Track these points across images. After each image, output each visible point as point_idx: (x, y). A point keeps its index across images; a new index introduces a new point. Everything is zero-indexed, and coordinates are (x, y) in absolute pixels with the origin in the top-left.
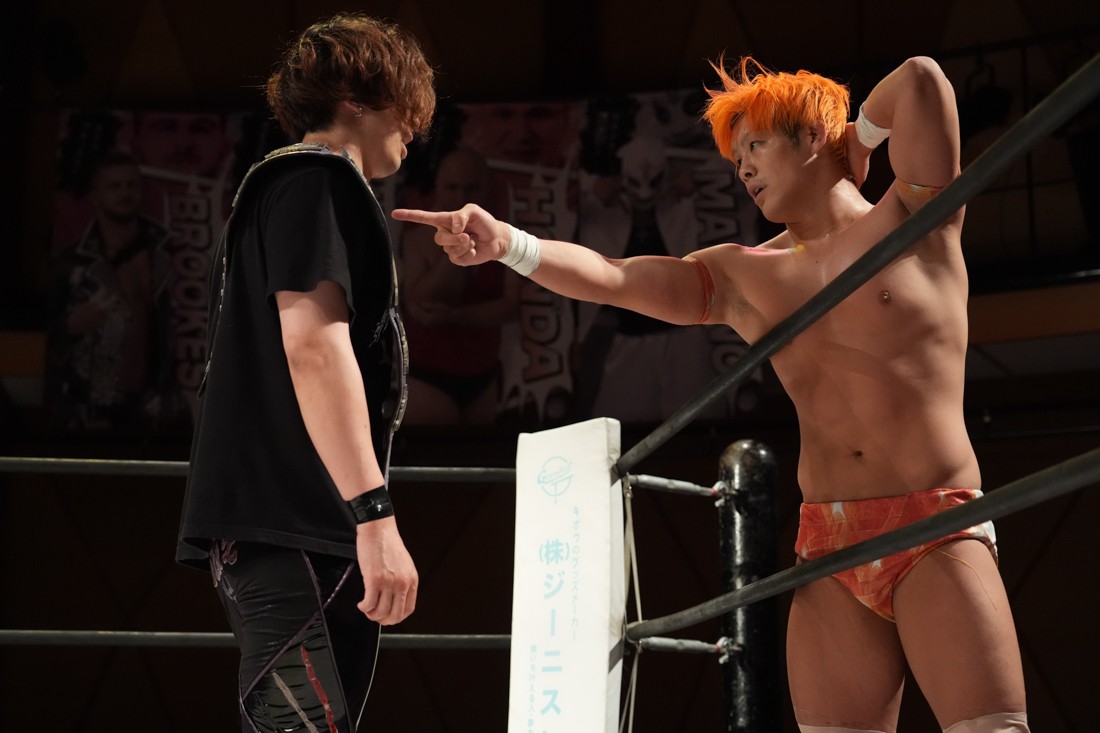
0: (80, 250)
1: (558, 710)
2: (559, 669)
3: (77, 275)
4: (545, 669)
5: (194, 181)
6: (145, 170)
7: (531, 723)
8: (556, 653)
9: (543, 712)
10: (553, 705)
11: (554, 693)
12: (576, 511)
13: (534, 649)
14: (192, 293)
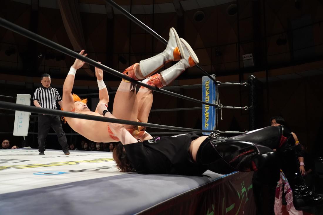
4: (20, 119)
7: (18, 124)
8: (22, 117)
10: (21, 122)
13: (18, 116)
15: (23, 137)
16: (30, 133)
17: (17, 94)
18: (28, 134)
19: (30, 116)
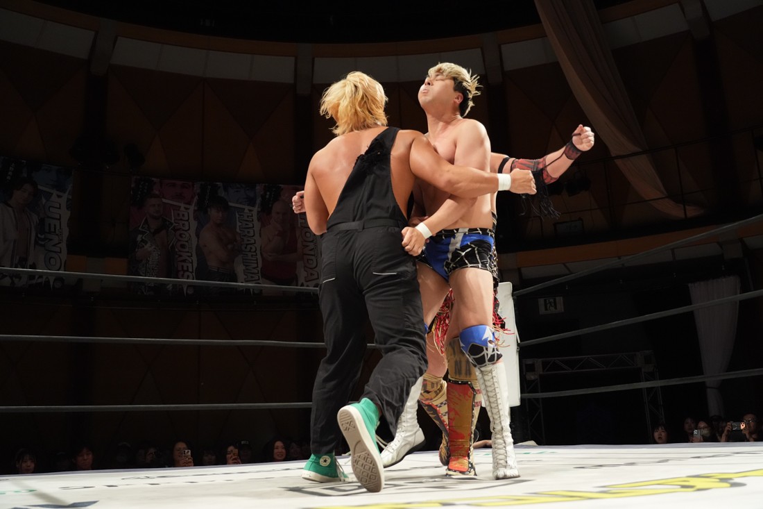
0: (140, 229)
3: (139, 238)
5: (183, 206)
6: (164, 200)
14: (183, 246)
16: (527, 395)
18: (522, 400)
19: (518, 345)
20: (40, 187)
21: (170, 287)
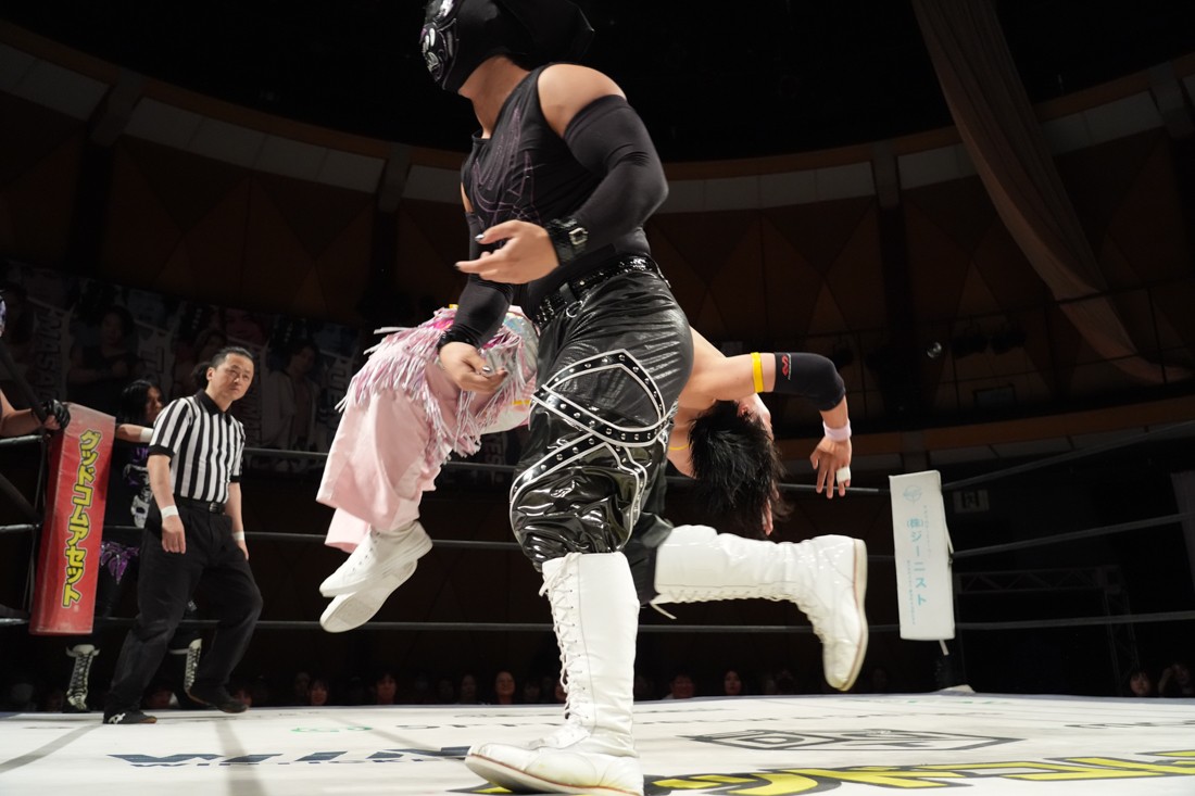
1: (925, 586)
2: (923, 569)
4: (916, 570)
7: (911, 591)
8: (921, 563)
9: (917, 586)
10: (921, 583)
11: (922, 579)
12: (925, 507)
13: (908, 562)
15: (935, 644)
16: (963, 625)
17: (891, 477)
19: (951, 556)
20: (322, 351)
21: (475, 474)
